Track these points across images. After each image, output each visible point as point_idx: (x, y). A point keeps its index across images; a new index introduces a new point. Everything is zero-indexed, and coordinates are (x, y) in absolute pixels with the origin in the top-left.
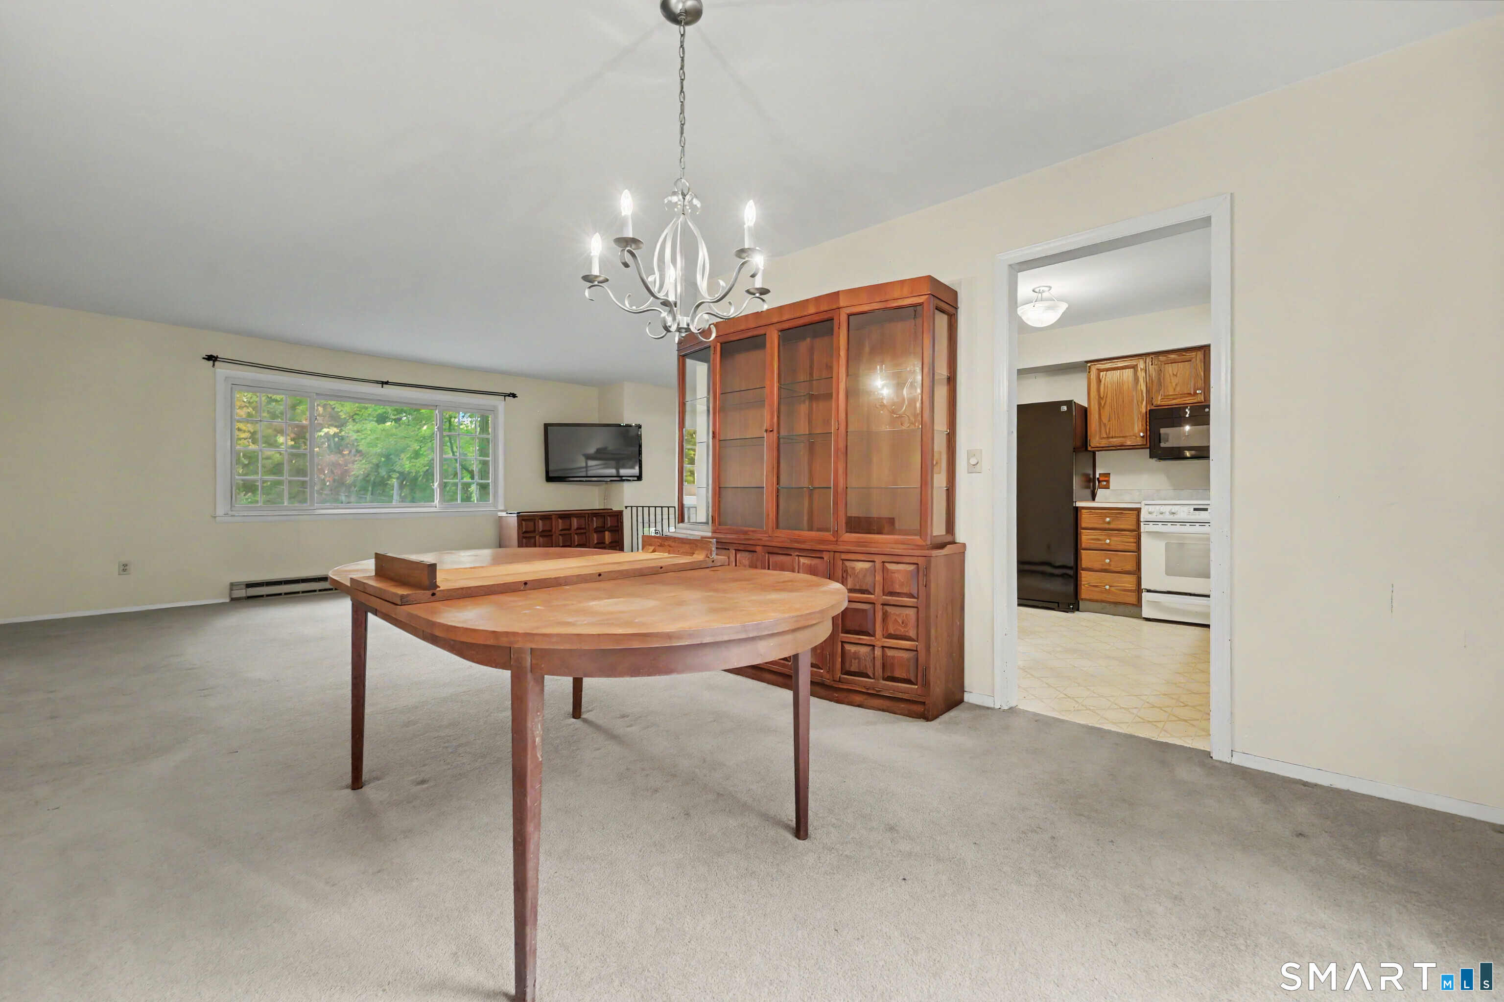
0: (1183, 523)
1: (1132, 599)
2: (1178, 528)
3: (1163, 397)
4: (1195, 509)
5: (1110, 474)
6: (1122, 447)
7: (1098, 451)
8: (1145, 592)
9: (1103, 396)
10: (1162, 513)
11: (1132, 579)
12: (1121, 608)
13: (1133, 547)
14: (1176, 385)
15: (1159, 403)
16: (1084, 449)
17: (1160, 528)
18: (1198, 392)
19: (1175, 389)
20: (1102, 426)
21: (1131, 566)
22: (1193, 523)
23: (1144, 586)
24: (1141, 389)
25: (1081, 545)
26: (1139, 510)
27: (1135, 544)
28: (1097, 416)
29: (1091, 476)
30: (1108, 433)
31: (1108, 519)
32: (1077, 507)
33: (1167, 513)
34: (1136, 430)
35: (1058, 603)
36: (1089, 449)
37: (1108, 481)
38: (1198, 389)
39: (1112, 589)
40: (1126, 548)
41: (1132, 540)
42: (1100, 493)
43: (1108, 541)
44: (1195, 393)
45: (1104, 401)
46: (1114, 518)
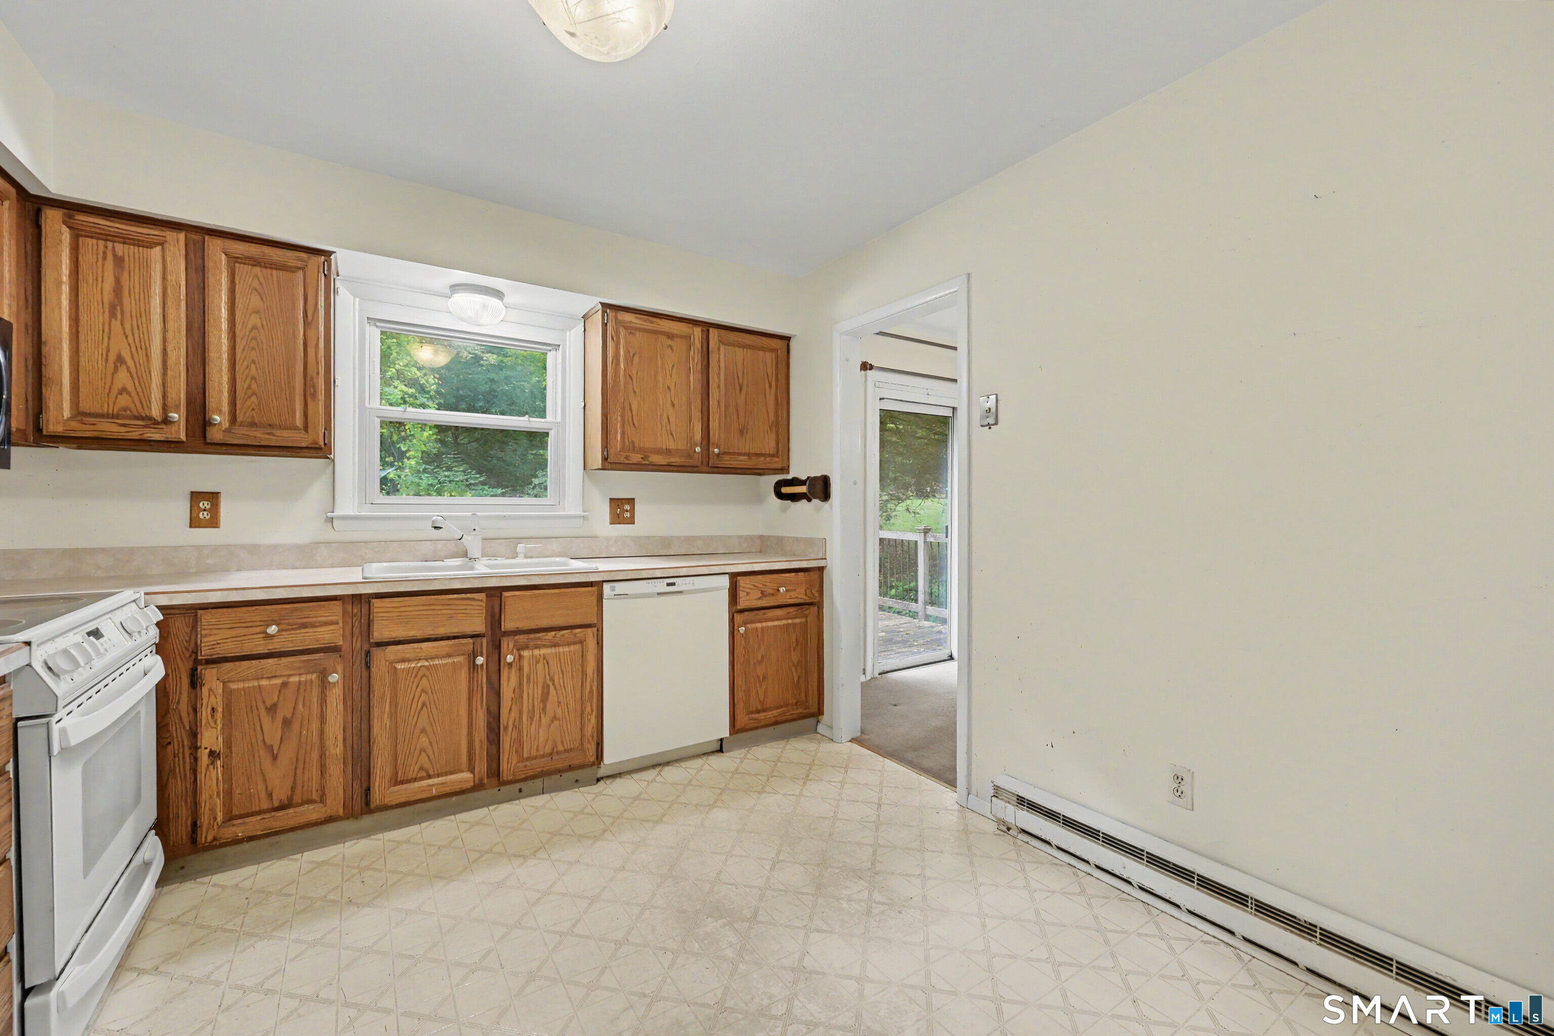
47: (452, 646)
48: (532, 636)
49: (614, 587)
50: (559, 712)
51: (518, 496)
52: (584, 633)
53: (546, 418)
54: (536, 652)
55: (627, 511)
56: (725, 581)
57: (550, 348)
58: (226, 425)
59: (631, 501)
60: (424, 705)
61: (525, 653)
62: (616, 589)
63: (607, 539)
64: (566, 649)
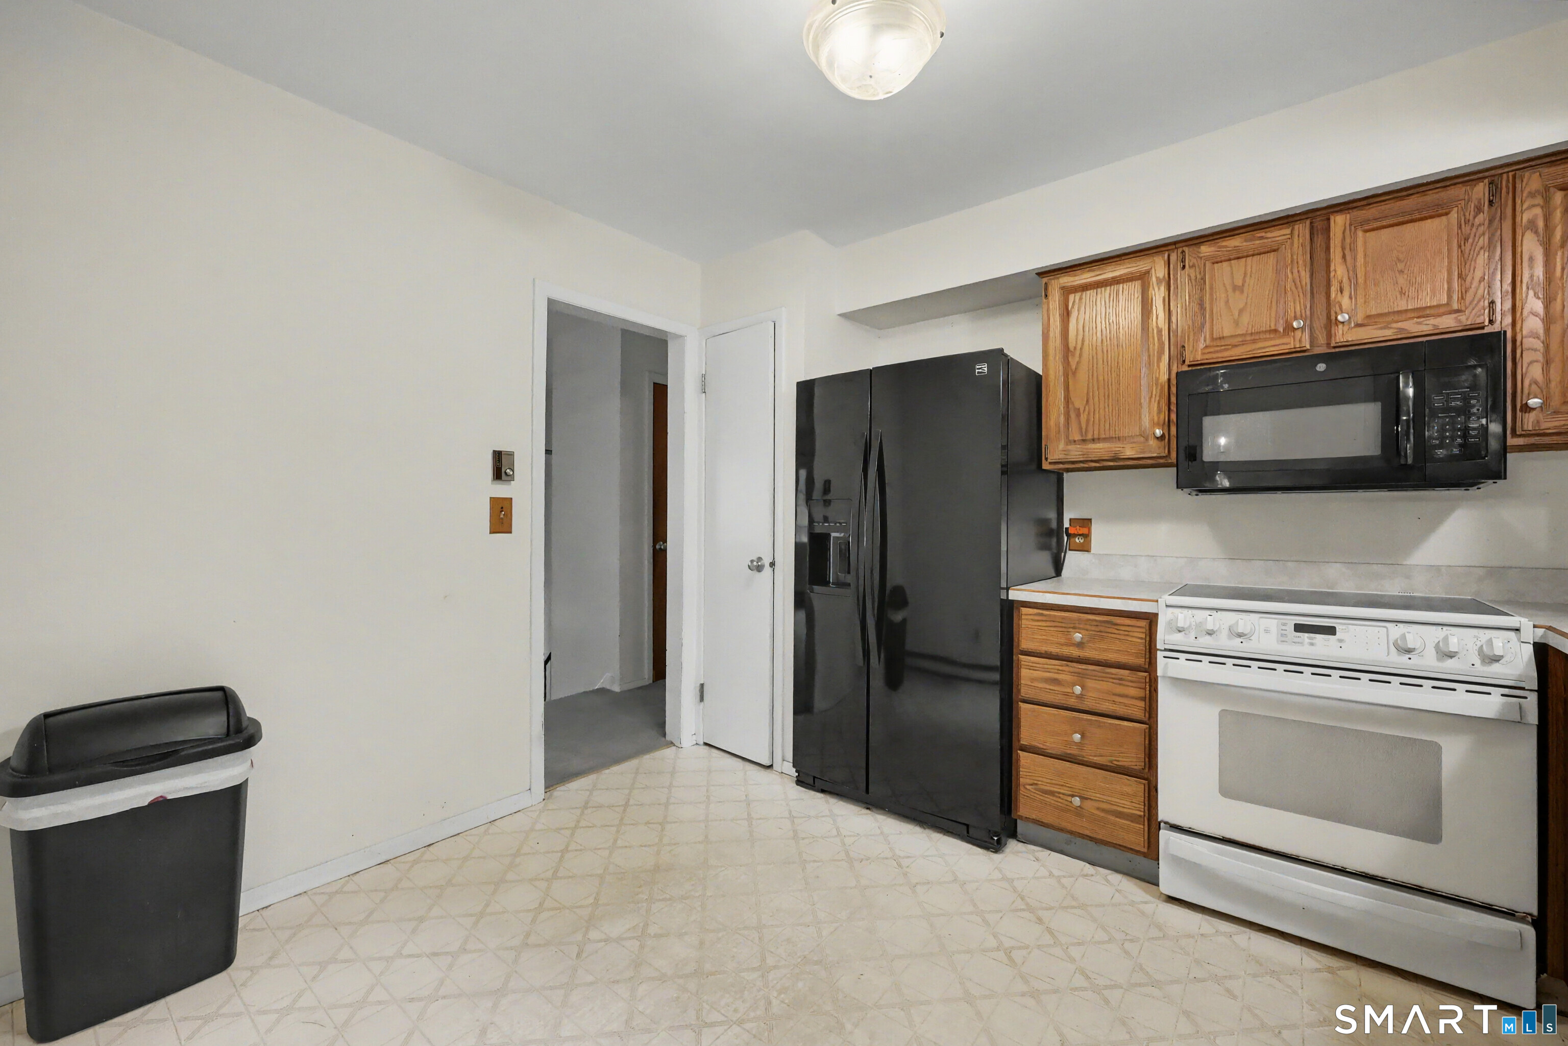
0: (1269, 663)
1: (1135, 837)
2: (1253, 677)
3: (1208, 342)
4: (1299, 628)
5: (1090, 520)
6: (1117, 464)
7: (1068, 470)
8: (1166, 829)
9: (1075, 348)
10: (1210, 633)
11: (1135, 787)
12: (1108, 854)
13: (1137, 709)
14: (1241, 311)
15: (1199, 357)
16: (1034, 466)
17: (1204, 671)
18: (1295, 324)
19: (1237, 323)
20: (1073, 415)
21: (1132, 758)
22: (1295, 666)
23: (1164, 813)
24: (1157, 327)
25: (1019, 691)
26: (1151, 619)
27: (1142, 704)
28: (1061, 394)
29: (1054, 525)
30: (1084, 430)
31: (1078, 636)
32: (1013, 601)
33: (1225, 633)
34: (1146, 421)
35: (967, 826)
36: (1046, 466)
37: (1087, 536)
38: (1296, 318)
39: (1088, 805)
40: (1121, 710)
41: (1133, 692)
42: (1072, 560)
43: (1078, 689)
44: (1289, 329)
45: (1077, 359)
46: (1093, 633)
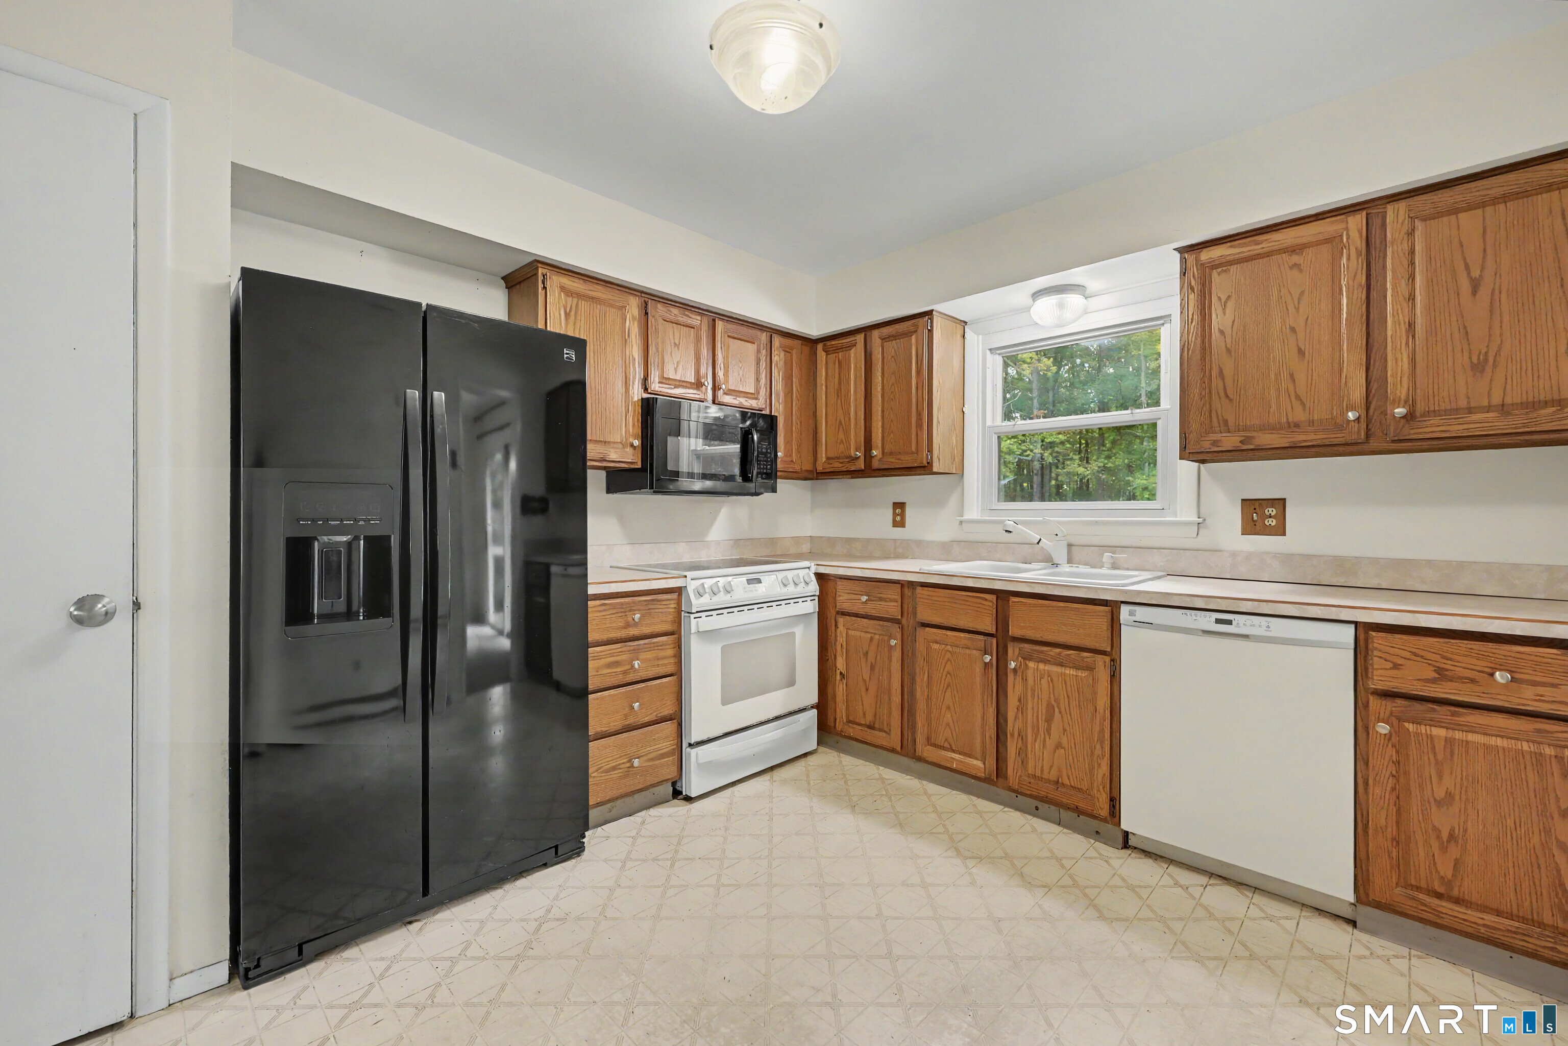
3: (661, 379)
4: (749, 581)
10: (715, 593)
11: (671, 728)
14: (678, 363)
15: (657, 389)
18: (704, 382)
19: (676, 371)
21: (668, 707)
23: (689, 736)
25: (588, 684)
26: (680, 591)
27: (674, 660)
31: (637, 617)
33: (722, 592)
38: (703, 378)
39: (642, 761)
40: (662, 670)
41: (668, 653)
43: (635, 663)
44: (700, 384)
46: (644, 612)
47: (969, 639)
48: (1037, 648)
49: (1135, 611)
50: (1064, 741)
51: (1121, 499)
52: (1094, 659)
53: (1159, 406)
54: (1041, 666)
55: (1270, 517)
56: (1347, 634)
57: (1162, 322)
58: (880, 456)
59: (1280, 503)
60: (949, 685)
61: (1031, 664)
62: (1137, 614)
63: (1234, 554)
64: (1073, 672)
